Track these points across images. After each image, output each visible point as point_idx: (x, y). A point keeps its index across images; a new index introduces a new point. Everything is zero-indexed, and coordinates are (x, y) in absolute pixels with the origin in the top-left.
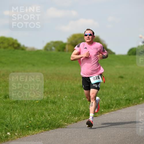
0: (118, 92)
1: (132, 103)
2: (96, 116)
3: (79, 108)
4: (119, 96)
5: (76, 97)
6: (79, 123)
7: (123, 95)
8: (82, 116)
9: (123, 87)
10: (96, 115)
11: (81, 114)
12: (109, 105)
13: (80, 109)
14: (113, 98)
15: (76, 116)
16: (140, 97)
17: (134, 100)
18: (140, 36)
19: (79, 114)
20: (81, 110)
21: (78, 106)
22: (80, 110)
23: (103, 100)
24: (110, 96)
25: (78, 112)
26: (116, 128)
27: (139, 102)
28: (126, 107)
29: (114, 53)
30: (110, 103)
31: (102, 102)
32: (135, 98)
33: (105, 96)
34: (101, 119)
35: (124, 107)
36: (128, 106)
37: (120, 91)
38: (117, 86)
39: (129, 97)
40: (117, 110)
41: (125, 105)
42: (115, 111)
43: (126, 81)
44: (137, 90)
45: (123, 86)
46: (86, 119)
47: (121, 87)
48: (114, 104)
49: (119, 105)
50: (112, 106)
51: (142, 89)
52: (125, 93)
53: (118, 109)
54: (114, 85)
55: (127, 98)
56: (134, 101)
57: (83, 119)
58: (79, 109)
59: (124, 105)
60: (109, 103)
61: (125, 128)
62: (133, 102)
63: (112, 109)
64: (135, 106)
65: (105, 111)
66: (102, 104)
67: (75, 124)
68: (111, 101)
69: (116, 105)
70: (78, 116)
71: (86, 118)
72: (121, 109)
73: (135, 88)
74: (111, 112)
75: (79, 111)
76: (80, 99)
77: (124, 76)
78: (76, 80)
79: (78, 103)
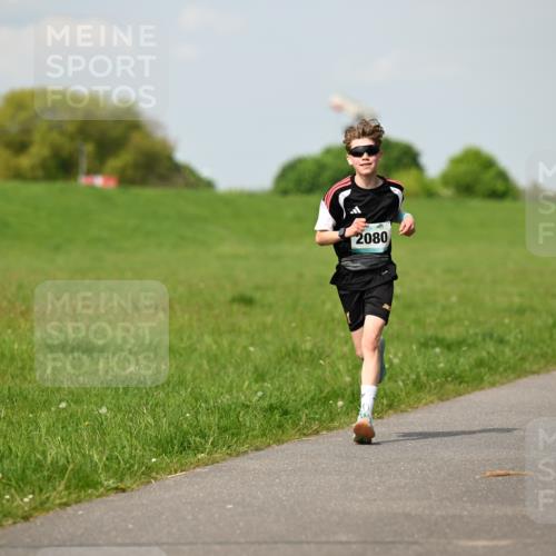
0: (231, 370)
1: (295, 424)
2: (124, 490)
3: (41, 449)
4: (234, 391)
5: (26, 398)
6: (42, 524)
7: (255, 387)
8: (55, 489)
9: (252, 349)
10: (122, 486)
11: (49, 479)
12: (186, 433)
13: (44, 453)
14: (206, 402)
15: (27, 489)
16: (336, 395)
17: (307, 411)
18: (337, 100)
19: (39, 479)
20: (49, 459)
21: (37, 441)
22: (45, 457)
23: (159, 410)
24: (189, 390)
25: (35, 471)
26: (217, 547)
27: (332, 420)
28: (269, 445)
29: (209, 185)
30: (191, 425)
31: (151, 421)
32: (313, 399)
33: (167, 395)
34: (145, 502)
35: (258, 443)
36: (279, 442)
37: (237, 366)
38: (225, 343)
39: (283, 399)
40: (224, 460)
41: (264, 435)
42: (214, 462)
43: (269, 320)
44: (321, 362)
45: (252, 345)
46: (76, 502)
47: (245, 348)
48: (210, 429)
49: (233, 434)
50: (198, 439)
51: (343, 357)
52: (260, 377)
53: (230, 455)
54: (208, 339)
55: (273, 401)
56: (304, 418)
57: (58, 501)
58: (38, 456)
59: (255, 437)
60: (185, 426)
61: (264, 546)
62: (300, 419)
63: (200, 456)
64: (313, 438)
65: (167, 464)
66: (152, 432)
67: (19, 525)
68: (197, 413)
69: (220, 434)
70: (37, 490)
71: (74, 496)
72: (246, 452)
73: (311, 353)
74: (198, 470)
75: (42, 466)
76: (46, 405)
77: (257, 295)
78: (23, 314)
79: (37, 427)
